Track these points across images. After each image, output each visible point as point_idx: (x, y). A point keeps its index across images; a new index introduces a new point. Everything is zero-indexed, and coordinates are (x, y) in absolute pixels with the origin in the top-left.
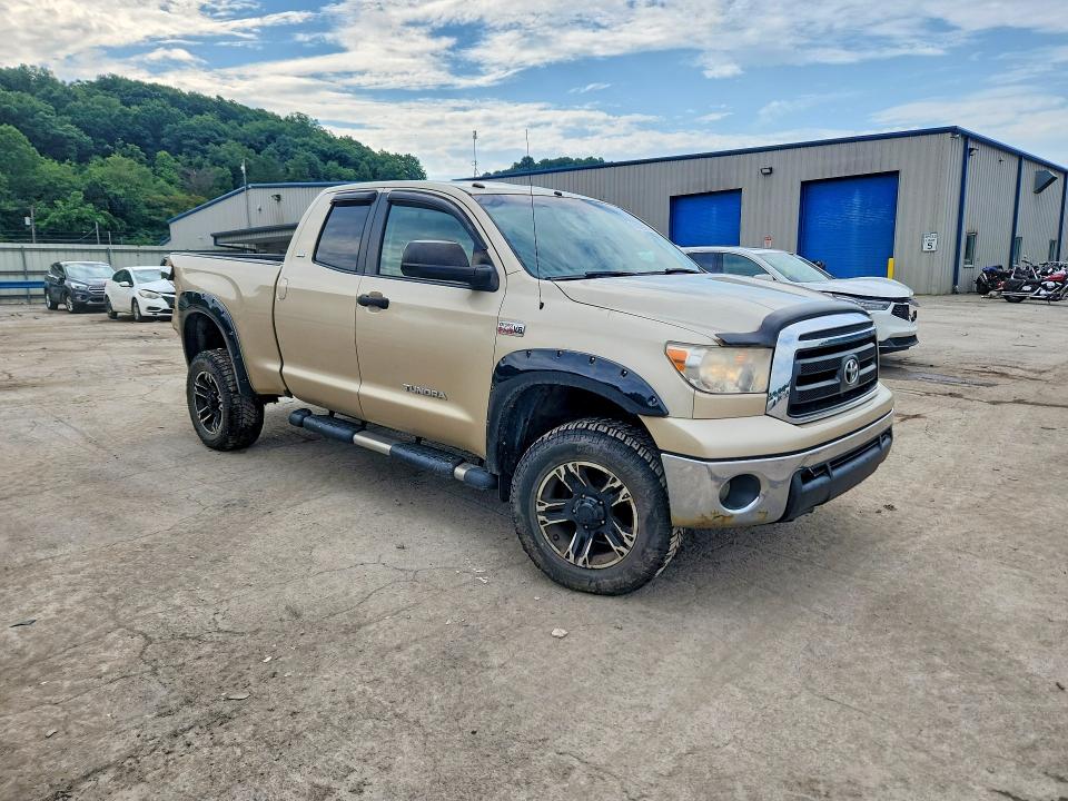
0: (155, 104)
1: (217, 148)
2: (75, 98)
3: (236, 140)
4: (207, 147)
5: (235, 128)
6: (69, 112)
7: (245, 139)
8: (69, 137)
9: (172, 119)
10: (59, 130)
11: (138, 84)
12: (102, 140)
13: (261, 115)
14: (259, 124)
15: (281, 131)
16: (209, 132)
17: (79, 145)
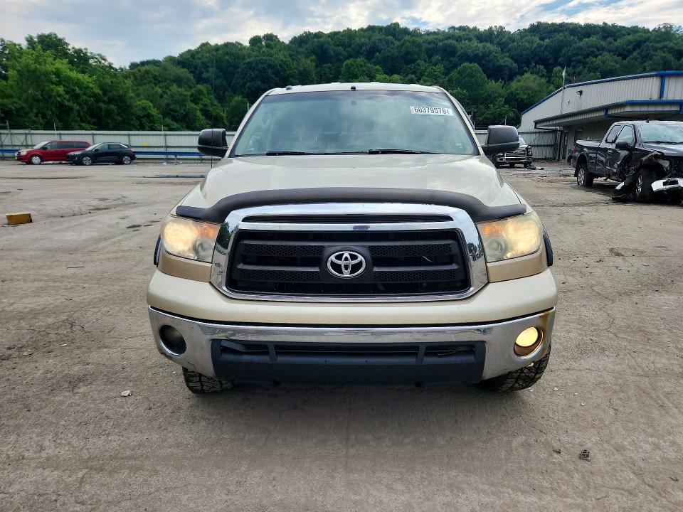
0: (560, 36)
1: (594, 59)
2: (514, 41)
3: (609, 52)
4: (587, 60)
5: (610, 43)
6: (509, 51)
7: (616, 51)
8: (505, 66)
9: (568, 44)
10: (501, 62)
11: (553, 24)
12: (523, 65)
13: (634, 30)
14: (630, 38)
15: (647, 39)
16: (591, 49)
17: (510, 70)
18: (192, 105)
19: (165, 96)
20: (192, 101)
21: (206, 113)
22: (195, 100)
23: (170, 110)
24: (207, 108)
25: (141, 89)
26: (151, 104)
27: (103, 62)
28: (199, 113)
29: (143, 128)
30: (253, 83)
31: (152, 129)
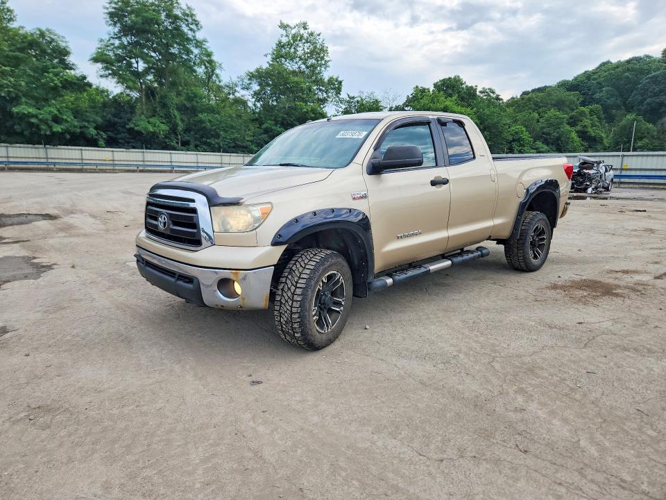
18: (568, 127)
19: (541, 120)
20: (568, 124)
21: (583, 135)
22: (573, 122)
23: (544, 133)
24: (586, 130)
25: (519, 116)
26: (524, 129)
27: (492, 94)
28: (574, 135)
29: (511, 151)
30: (653, 99)
31: (520, 152)
